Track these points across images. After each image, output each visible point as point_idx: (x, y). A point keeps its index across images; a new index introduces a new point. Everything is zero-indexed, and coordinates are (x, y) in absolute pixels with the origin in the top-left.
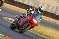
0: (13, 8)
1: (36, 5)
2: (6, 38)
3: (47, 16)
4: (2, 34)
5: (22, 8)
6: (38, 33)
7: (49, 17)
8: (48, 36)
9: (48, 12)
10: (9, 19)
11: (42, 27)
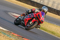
0: (19, 4)
1: (42, 1)
2: (11, 33)
3: (52, 13)
4: (7, 29)
5: (28, 4)
6: (43, 29)
7: (54, 14)
8: (52, 32)
9: (53, 9)
10: (15, 14)
11: (47, 23)
